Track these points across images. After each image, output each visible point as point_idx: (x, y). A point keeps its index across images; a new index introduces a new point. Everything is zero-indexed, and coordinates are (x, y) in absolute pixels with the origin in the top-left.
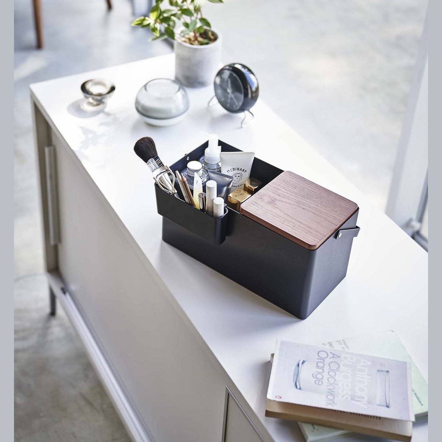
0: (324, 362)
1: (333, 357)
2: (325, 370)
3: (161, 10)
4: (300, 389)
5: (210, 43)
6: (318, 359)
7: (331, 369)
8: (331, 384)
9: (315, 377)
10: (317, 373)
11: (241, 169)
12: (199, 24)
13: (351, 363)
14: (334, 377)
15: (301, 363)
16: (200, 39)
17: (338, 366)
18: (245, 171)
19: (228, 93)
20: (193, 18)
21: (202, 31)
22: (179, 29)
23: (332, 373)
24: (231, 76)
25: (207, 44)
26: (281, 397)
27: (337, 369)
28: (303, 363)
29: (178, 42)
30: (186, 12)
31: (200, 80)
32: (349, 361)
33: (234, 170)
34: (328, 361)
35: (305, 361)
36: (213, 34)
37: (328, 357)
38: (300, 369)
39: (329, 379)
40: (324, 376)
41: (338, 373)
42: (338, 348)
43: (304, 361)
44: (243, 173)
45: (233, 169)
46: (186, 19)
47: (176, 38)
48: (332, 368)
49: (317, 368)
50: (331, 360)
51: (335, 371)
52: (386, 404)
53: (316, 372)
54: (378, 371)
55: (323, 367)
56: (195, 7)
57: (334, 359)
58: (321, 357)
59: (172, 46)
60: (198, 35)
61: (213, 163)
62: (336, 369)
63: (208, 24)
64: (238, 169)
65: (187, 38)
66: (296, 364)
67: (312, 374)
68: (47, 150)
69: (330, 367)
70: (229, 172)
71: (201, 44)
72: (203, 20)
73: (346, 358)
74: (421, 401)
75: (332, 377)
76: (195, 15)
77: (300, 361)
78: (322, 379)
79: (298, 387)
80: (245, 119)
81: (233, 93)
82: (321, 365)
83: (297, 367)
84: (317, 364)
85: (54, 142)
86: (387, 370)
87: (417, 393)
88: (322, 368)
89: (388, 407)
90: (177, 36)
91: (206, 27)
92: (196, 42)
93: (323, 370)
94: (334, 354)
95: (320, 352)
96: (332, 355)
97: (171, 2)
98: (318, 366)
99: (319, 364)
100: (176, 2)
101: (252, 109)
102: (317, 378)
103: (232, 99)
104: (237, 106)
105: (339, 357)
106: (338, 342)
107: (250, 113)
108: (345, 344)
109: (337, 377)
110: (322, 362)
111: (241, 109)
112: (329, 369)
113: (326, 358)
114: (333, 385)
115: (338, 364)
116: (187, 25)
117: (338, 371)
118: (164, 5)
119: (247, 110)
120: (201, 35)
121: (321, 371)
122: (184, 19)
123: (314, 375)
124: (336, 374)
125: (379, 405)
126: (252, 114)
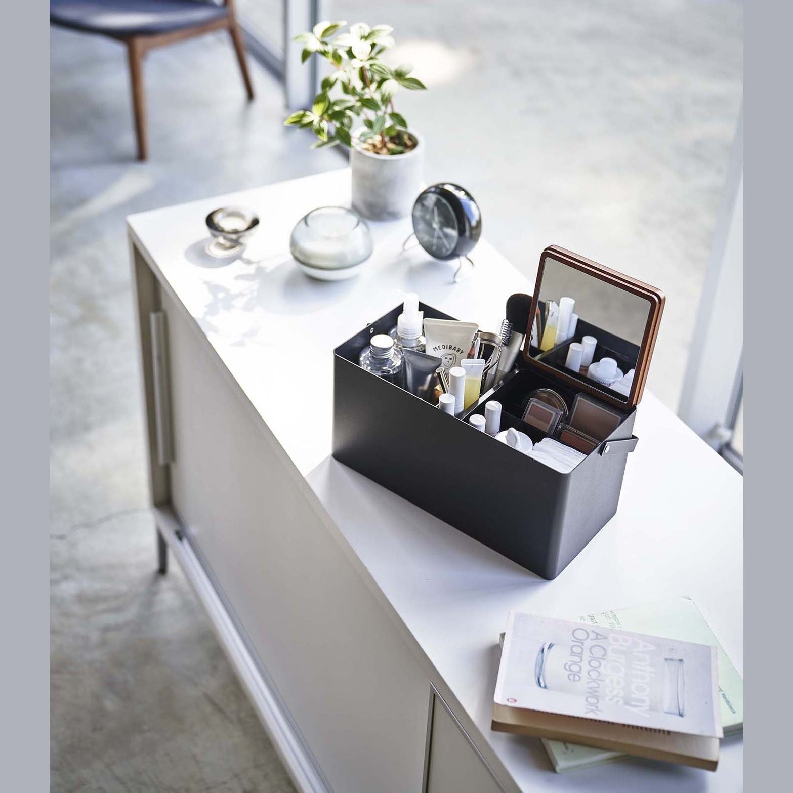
0: (582, 646)
1: (597, 638)
2: (583, 658)
3: (329, 101)
4: (545, 687)
5: (406, 152)
6: (573, 641)
7: (592, 657)
8: (594, 680)
9: (568, 669)
10: (571, 663)
11: (455, 347)
12: (389, 123)
13: (624, 648)
14: (598, 669)
16: (391, 146)
17: (603, 653)
18: (462, 352)
19: (434, 229)
20: (380, 113)
21: (393, 133)
22: (357, 131)
23: (594, 664)
24: (438, 204)
25: (401, 153)
26: (515, 701)
27: (603, 656)
28: (550, 647)
29: (356, 150)
30: (369, 103)
31: (390, 209)
32: (621, 645)
33: (443, 349)
34: (588, 644)
35: (553, 645)
36: (411, 137)
37: (589, 639)
38: (545, 656)
39: (591, 673)
40: (583, 668)
41: (603, 663)
42: (603, 623)
43: (551, 644)
44: (458, 354)
45: (443, 346)
46: (370, 114)
47: (352, 143)
48: (595, 655)
49: (571, 655)
50: (595, 644)
51: (600, 660)
52: (679, 711)
53: (571, 661)
54: (666, 660)
55: (581, 653)
56: (383, 97)
57: (598, 641)
58: (578, 638)
59: (346, 156)
60: (387, 139)
62: (601, 657)
63: (403, 123)
64: (451, 347)
65: (370, 144)
66: (539, 648)
67: (563, 664)
68: (153, 317)
69: (592, 654)
70: (436, 350)
71: (393, 153)
72: (395, 116)
73: (616, 640)
74: (733, 707)
75: (594, 669)
76: (383, 108)
77: (545, 644)
78: (579, 672)
79: (543, 685)
80: (461, 270)
81: (441, 228)
82: (577, 650)
83: (540, 653)
84: (571, 650)
85: (165, 305)
86: (680, 658)
87: (726, 695)
88: (580, 655)
89: (681, 715)
90: (354, 141)
91: (399, 128)
92: (385, 151)
93: (581, 657)
94: (597, 634)
95: (576, 630)
96: (595, 634)
97: (346, 89)
98: (573, 652)
99: (575, 650)
100: (354, 88)
101: (471, 254)
102: (571, 670)
103: (439, 238)
104: (447, 250)
105: (606, 638)
106: (604, 615)
107: (467, 260)
108: (616, 619)
109: (602, 669)
110: (580, 646)
111: (454, 255)
112: (590, 657)
113: (585, 639)
114: (596, 681)
115: (604, 649)
116: (370, 124)
117: (604, 659)
118: (335, 94)
119: (462, 255)
120: (392, 139)
121: (577, 659)
122: (366, 115)
123: (567, 667)
124: (600, 664)
125: (667, 713)
126: (471, 262)
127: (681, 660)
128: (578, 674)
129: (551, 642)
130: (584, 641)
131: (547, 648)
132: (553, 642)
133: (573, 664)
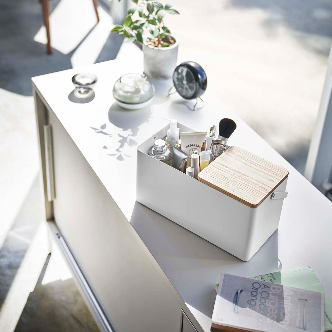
0: (257, 292)
1: (264, 288)
2: (257, 298)
3: (132, 21)
4: (238, 313)
5: (170, 46)
6: (252, 289)
8: (262, 310)
9: (249, 303)
10: (251, 300)
11: (197, 145)
12: (162, 31)
13: (278, 293)
14: (265, 304)
15: (239, 292)
16: (162, 42)
17: (267, 295)
18: (200, 147)
19: (184, 84)
20: (157, 27)
21: (164, 37)
22: (146, 35)
23: (263, 301)
24: (188, 73)
25: (168, 46)
26: (222, 320)
27: (267, 297)
28: (241, 291)
29: (145, 45)
30: (153, 22)
31: (163, 74)
32: (276, 291)
33: (191, 146)
34: (260, 290)
35: (243, 291)
36: (173, 39)
37: (261, 288)
38: (238, 296)
39: (261, 306)
40: (257, 303)
41: (267, 301)
42: (267, 280)
43: (241, 290)
46: (153, 27)
47: (143, 42)
48: (263, 296)
49: (251, 296)
50: (263, 290)
51: (266, 299)
52: (304, 327)
53: (251, 299)
54: (299, 299)
55: (256, 295)
56: (158, 18)
57: (265, 289)
58: (255, 287)
59: (141, 47)
60: (160, 39)
61: (174, 141)
62: (266, 297)
63: (168, 31)
64: (194, 145)
65: (152, 42)
66: (235, 292)
67: (247, 301)
68: (45, 128)
69: (262, 296)
71: (164, 46)
72: (164, 28)
73: (274, 288)
74: (331, 321)
75: (262, 303)
76: (158, 24)
77: (238, 290)
78: (255, 305)
79: (236, 312)
80: (197, 104)
81: (187, 84)
83: (236, 295)
85: (51, 122)
86: (306, 299)
87: (328, 315)
88: (256, 296)
89: (304, 329)
91: (167, 34)
92: (160, 46)
93: (256, 297)
94: (265, 286)
95: (254, 283)
96: (264, 286)
97: (141, 15)
98: (252, 294)
99: (254, 293)
100: (144, 14)
101: (202, 97)
102: (251, 304)
103: (186, 89)
104: (190, 94)
105: (269, 288)
106: (267, 275)
107: (200, 99)
108: (273, 277)
109: (266, 304)
110: (256, 292)
111: (194, 96)
112: (261, 297)
113: (259, 288)
114: (263, 310)
115: (268, 293)
116: (152, 32)
117: (267, 298)
118: (135, 17)
119: (198, 97)
120: (163, 40)
121: (254, 298)
122: (150, 28)
123: (249, 302)
124: (266, 301)
125: (297, 327)
126: (202, 100)
127: (306, 300)
128: (255, 306)
129: (242, 289)
130: (258, 289)
131: (240, 292)
132: (243, 289)
133: (252, 301)
